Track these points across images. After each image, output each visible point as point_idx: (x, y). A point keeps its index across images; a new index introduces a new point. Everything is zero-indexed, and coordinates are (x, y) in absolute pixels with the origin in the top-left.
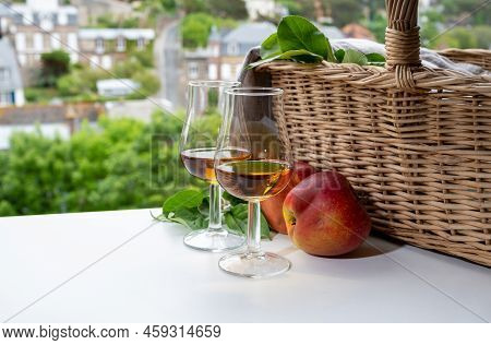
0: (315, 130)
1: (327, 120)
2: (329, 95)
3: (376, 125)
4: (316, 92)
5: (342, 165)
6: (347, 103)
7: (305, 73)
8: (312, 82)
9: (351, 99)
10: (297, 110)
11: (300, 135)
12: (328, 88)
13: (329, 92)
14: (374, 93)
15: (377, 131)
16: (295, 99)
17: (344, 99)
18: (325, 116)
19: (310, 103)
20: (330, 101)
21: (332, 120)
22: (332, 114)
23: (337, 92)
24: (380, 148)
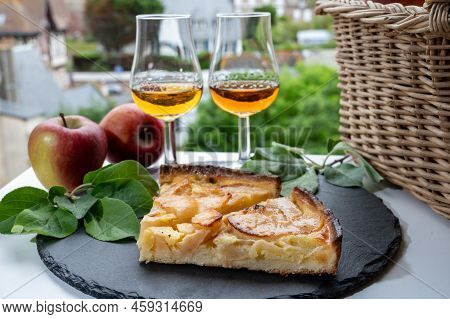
0: (364, 82)
1: (372, 70)
2: (375, 41)
3: (416, 77)
4: (365, 37)
5: (385, 122)
6: (389, 50)
8: (361, 26)
9: (394, 47)
10: (352, 58)
11: (353, 86)
12: (375, 34)
13: (375, 37)
14: (415, 39)
15: (418, 86)
16: (350, 46)
17: (387, 46)
18: (372, 66)
19: (360, 51)
20: (376, 49)
21: (379, 70)
22: (378, 63)
23: (382, 37)
24: (421, 106)
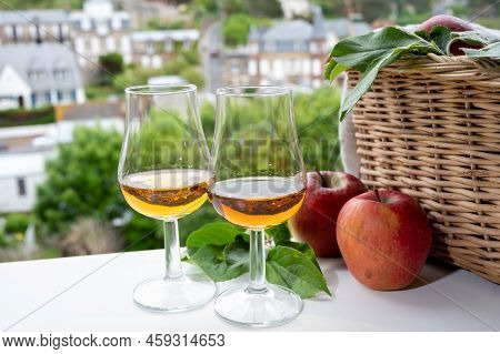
0: (411, 148)
1: (431, 135)
2: (435, 101)
4: (414, 96)
5: (453, 196)
6: (468, 113)
7: (401, 72)
8: (410, 83)
10: (384, 120)
11: (389, 153)
12: (434, 92)
13: (436, 96)
16: (382, 106)
17: (460, 106)
18: (430, 130)
19: (404, 112)
20: (436, 109)
21: (440, 135)
22: (439, 126)
23: (449, 96)
